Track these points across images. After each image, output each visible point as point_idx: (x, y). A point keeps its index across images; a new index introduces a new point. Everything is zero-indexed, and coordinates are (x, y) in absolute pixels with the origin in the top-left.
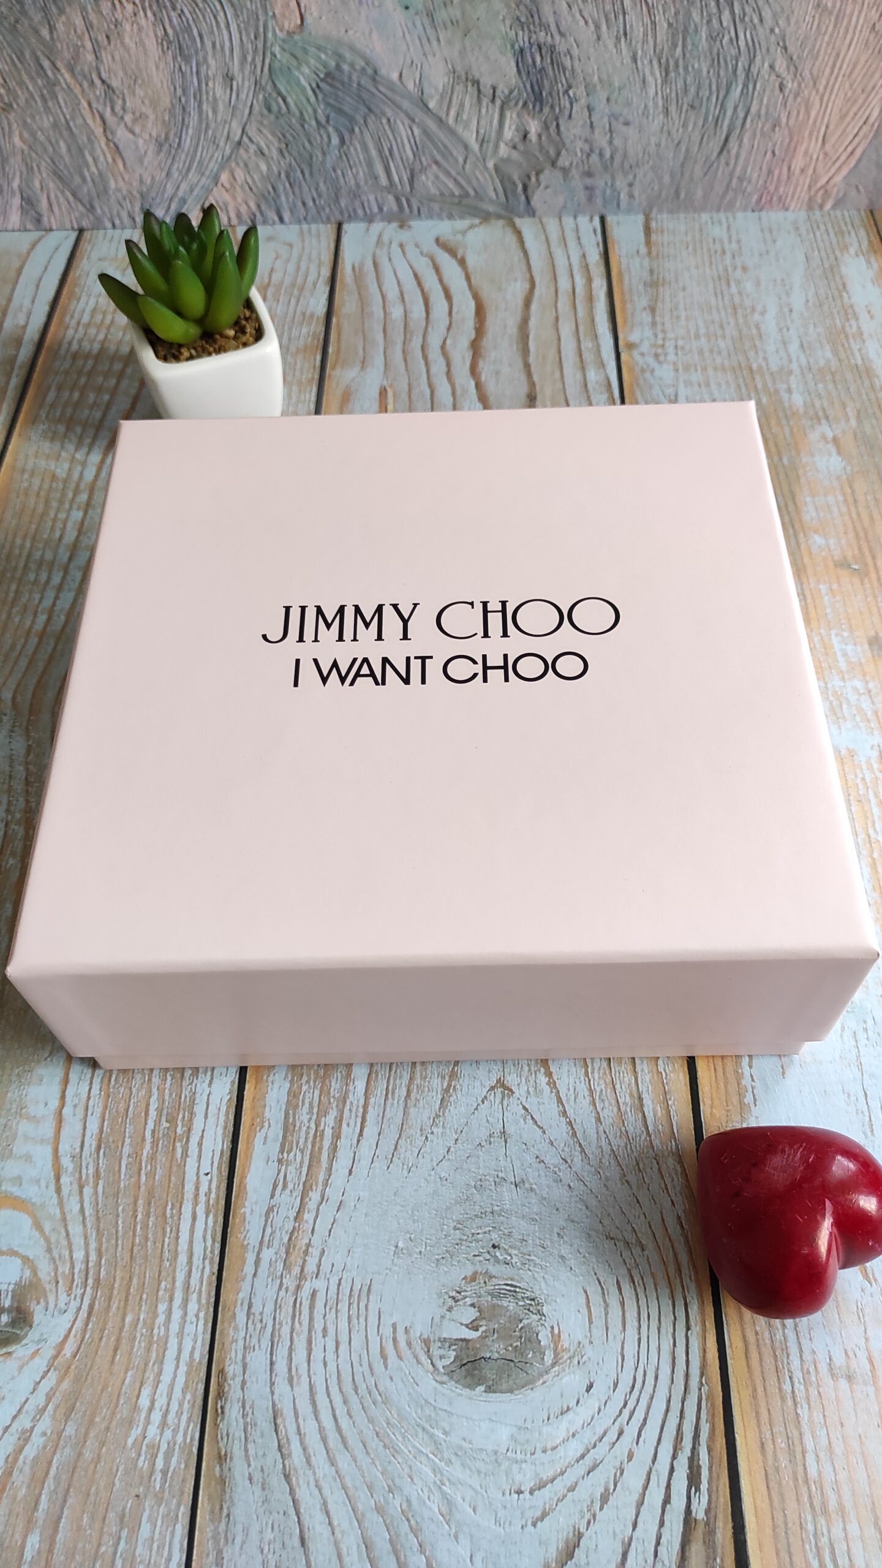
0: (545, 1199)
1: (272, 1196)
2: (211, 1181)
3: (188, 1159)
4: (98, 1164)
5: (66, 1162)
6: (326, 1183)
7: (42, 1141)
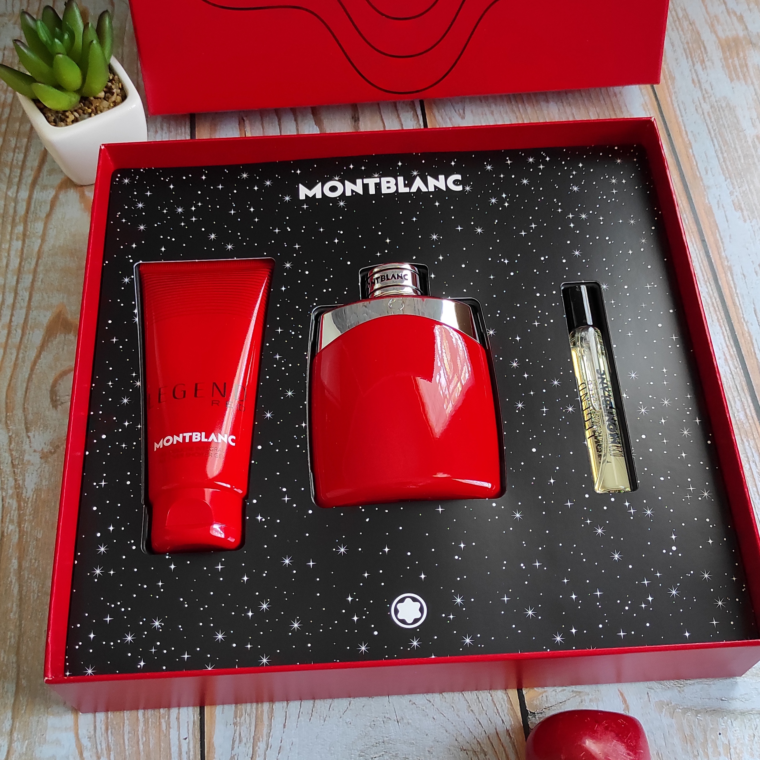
0: (418, 729)
1: (233, 749)
2: (189, 742)
3: (171, 730)
4: (108, 741)
5: (85, 742)
6: (268, 735)
7: (66, 729)
